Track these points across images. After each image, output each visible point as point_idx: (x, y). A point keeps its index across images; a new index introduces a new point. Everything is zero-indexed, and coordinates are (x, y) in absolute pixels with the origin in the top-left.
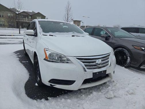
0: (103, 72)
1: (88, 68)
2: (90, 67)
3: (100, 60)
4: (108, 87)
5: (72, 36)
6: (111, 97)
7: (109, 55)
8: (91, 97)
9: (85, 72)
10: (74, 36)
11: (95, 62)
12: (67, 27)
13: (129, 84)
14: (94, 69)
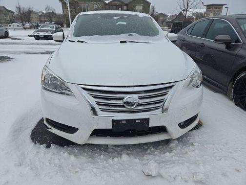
0: (137, 121)
1: (103, 110)
2: (109, 107)
3: (136, 96)
4: (164, 153)
5: (121, 42)
6: (150, 173)
7: (171, 87)
8: (112, 163)
9: (95, 116)
10: (125, 42)
11: (122, 99)
12: (125, 23)
13: (220, 159)
14: (119, 112)
